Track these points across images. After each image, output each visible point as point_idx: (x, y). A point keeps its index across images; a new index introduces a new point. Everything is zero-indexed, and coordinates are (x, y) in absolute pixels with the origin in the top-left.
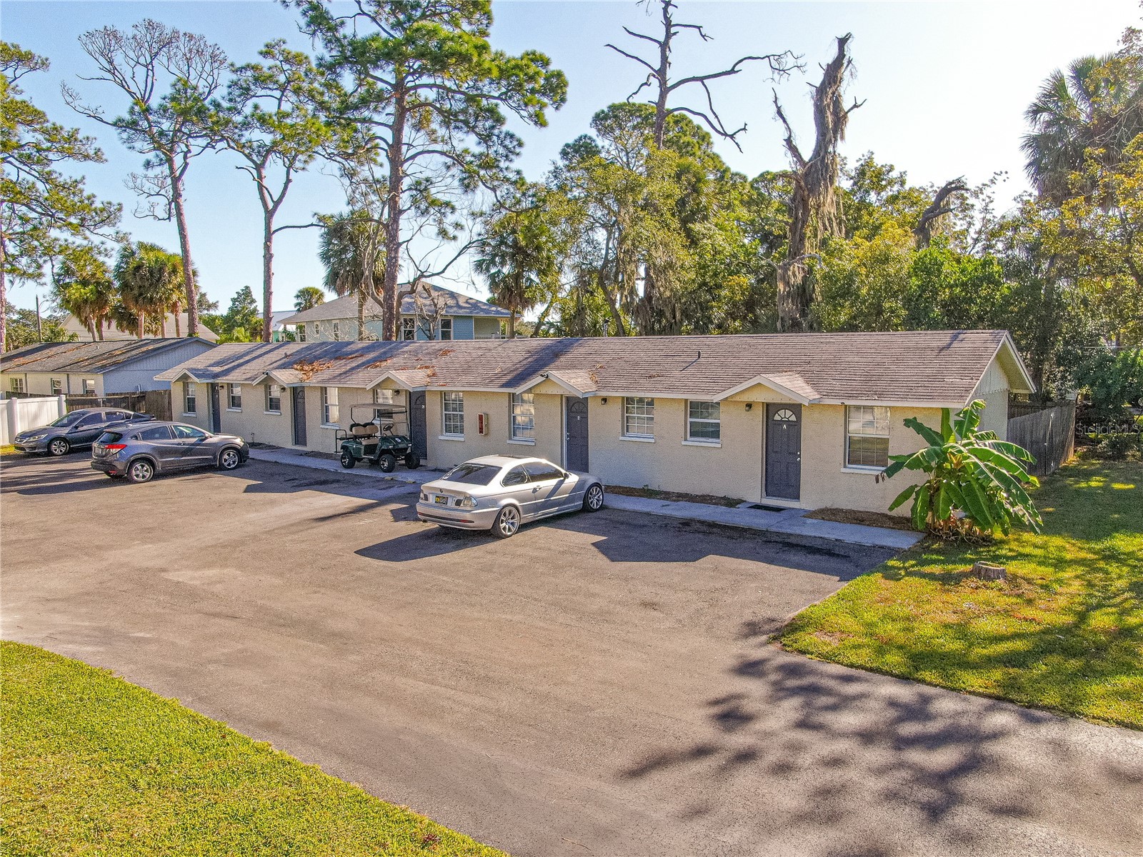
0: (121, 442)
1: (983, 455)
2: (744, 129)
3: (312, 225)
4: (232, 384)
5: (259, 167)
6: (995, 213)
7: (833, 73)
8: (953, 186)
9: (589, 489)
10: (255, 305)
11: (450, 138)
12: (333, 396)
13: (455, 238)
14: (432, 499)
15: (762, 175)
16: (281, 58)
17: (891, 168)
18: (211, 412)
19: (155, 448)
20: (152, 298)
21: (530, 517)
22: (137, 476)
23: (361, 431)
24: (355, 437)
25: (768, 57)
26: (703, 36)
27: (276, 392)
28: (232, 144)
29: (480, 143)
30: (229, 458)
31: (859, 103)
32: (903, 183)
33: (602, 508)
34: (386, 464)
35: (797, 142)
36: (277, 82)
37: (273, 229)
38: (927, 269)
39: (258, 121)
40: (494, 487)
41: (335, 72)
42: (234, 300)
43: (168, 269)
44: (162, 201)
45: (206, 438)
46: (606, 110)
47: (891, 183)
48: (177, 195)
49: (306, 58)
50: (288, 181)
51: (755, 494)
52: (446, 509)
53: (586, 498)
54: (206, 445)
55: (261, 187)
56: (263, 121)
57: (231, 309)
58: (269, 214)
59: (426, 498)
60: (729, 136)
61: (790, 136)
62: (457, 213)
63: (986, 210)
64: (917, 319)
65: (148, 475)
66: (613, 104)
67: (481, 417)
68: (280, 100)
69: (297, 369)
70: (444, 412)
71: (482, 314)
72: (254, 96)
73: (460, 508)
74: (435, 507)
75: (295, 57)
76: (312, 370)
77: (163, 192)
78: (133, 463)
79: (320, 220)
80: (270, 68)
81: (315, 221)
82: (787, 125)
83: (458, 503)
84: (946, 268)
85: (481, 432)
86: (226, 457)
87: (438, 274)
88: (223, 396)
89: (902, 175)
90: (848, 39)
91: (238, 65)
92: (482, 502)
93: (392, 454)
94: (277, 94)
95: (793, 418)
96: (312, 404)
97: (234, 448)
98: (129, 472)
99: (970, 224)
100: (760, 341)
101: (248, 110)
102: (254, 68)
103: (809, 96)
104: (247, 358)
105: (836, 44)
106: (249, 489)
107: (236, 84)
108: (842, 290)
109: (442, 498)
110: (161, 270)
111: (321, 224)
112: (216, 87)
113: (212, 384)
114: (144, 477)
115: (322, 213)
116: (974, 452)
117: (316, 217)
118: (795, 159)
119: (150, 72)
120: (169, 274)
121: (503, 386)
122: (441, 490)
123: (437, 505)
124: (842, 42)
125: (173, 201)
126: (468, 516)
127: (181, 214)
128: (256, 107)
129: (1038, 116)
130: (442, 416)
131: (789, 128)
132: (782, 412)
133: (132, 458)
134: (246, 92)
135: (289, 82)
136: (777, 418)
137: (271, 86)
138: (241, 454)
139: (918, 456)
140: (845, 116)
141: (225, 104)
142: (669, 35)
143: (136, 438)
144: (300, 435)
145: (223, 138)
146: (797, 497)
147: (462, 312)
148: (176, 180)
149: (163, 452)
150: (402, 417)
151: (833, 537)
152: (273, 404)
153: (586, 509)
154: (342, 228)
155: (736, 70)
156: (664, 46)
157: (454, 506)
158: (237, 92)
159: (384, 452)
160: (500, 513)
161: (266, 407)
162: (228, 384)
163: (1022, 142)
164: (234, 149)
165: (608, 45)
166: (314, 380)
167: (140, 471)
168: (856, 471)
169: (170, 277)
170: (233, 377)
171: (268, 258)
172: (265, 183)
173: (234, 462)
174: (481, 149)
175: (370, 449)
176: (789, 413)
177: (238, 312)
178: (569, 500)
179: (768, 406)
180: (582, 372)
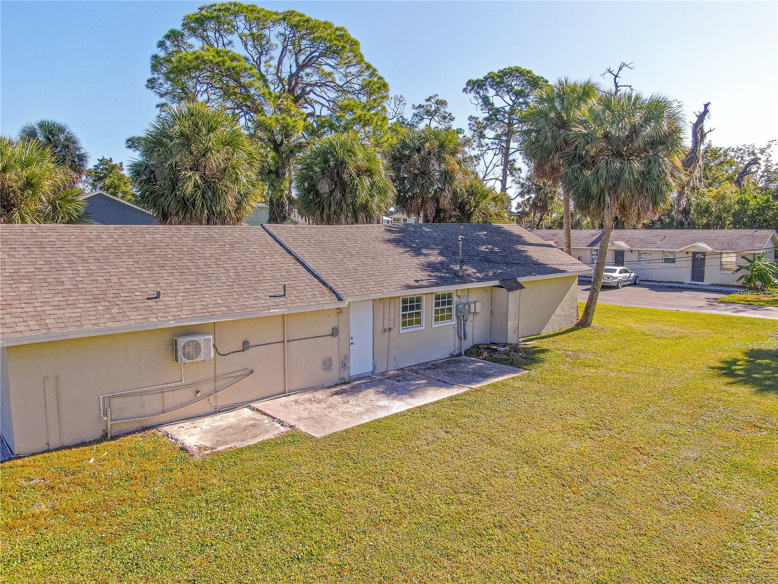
1: (766, 265)
6: (772, 162)
7: (701, 117)
17: (721, 149)
31: (711, 130)
38: (743, 203)
40: (616, 274)
47: (720, 156)
51: (688, 280)
53: (635, 280)
63: (767, 161)
64: (738, 223)
72: (424, 119)
83: (608, 278)
84: (751, 203)
90: (709, 104)
91: (416, 105)
92: (614, 278)
95: (703, 257)
99: (759, 168)
102: (423, 107)
103: (691, 128)
105: (704, 107)
107: (416, 114)
108: (705, 210)
116: (763, 265)
121: (589, 246)
124: (706, 106)
126: (611, 282)
132: (698, 255)
136: (696, 256)
139: (745, 266)
140: (705, 134)
142: (617, 91)
146: (703, 281)
151: (719, 289)
153: (635, 283)
176: (701, 255)
178: (632, 280)
179: (694, 253)
180: (622, 242)
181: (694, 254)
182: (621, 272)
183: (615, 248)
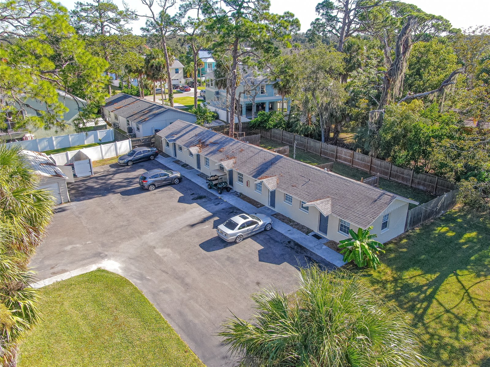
0: (146, 180)
9: (266, 225)
14: (220, 231)
21: (246, 236)
23: (214, 178)
24: (211, 180)
30: (177, 181)
33: (271, 229)
34: (219, 192)
40: (236, 231)
43: (162, 66)
51: (316, 230)
54: (170, 178)
65: (154, 188)
67: (247, 182)
69: (197, 146)
70: (238, 176)
76: (202, 147)
78: (149, 186)
83: (225, 235)
85: (247, 186)
93: (221, 189)
96: (202, 158)
97: (178, 178)
106: (180, 200)
110: (160, 67)
121: (253, 176)
146: (326, 235)
153: (265, 230)
161: (189, 154)
166: (202, 153)
167: (151, 188)
168: (341, 234)
170: (179, 142)
178: (259, 229)
180: (275, 178)
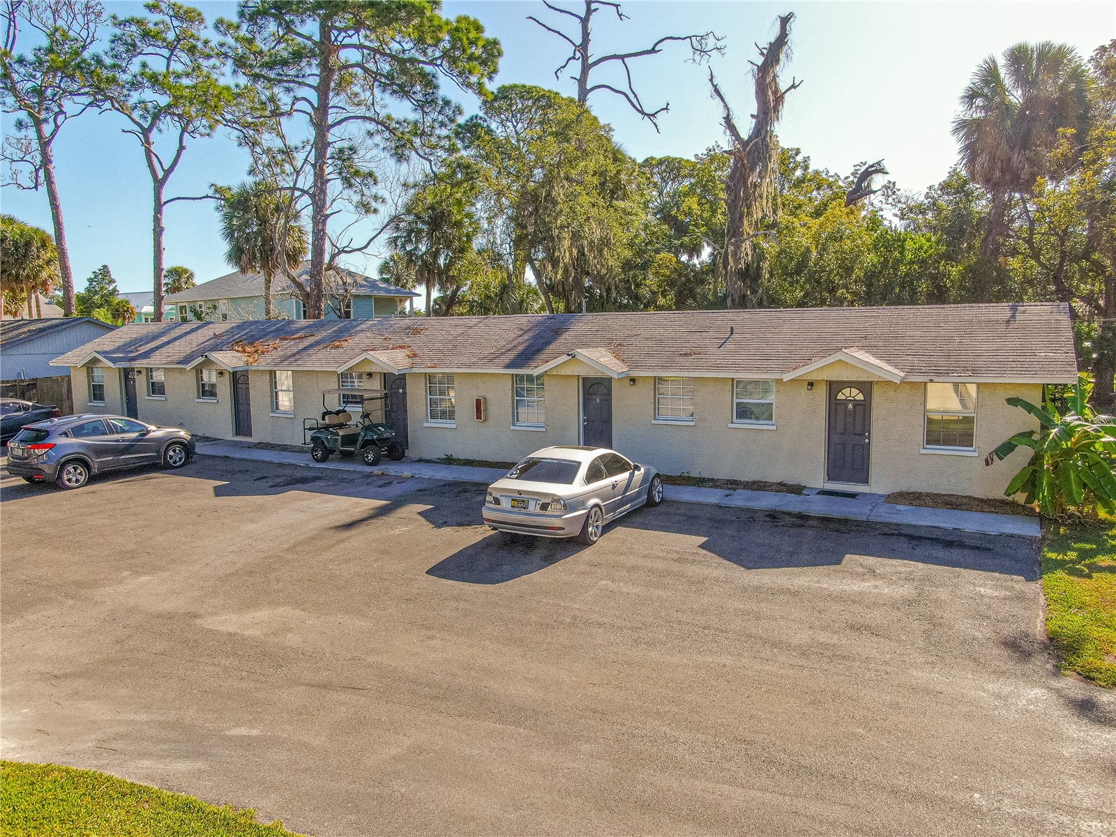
0: (48, 441)
2: (666, 109)
3: (207, 197)
4: (151, 369)
5: (146, 132)
7: (774, 52)
8: (873, 169)
9: (652, 481)
10: (114, 285)
11: (373, 104)
12: (285, 379)
13: (375, 211)
14: (506, 504)
15: (646, 160)
16: (171, 13)
18: (125, 400)
19: (88, 446)
20: (17, 275)
21: (610, 517)
22: (69, 480)
23: (335, 420)
24: (327, 428)
25: (690, 38)
26: (620, 15)
27: (209, 377)
28: (117, 105)
29: (416, 109)
30: (175, 455)
31: (797, 84)
32: (806, 168)
33: (663, 501)
34: (370, 456)
35: (735, 121)
36: (164, 40)
37: (163, 201)
39: (149, 80)
40: (577, 487)
41: (256, 23)
42: (91, 281)
43: (36, 244)
44: (27, 169)
45: (148, 432)
46: (495, 91)
48: (46, 161)
49: (199, 14)
50: (182, 148)
51: (818, 480)
52: (526, 514)
53: (650, 492)
54: (149, 440)
55: (148, 153)
56: (154, 80)
57: (88, 290)
58: (159, 184)
59: (497, 501)
60: (648, 115)
61: (728, 115)
62: (381, 185)
65: (82, 478)
66: (503, 86)
67: (478, 402)
68: (169, 59)
69: (237, 351)
70: (429, 397)
71: (383, 294)
72: (140, 53)
73: (547, 513)
74: (511, 512)
75: (186, 12)
76: (256, 351)
77: (28, 158)
78: (63, 465)
79: (216, 191)
80: (156, 24)
81: (210, 192)
82: (725, 103)
83: (544, 507)
85: (479, 417)
86: (171, 453)
87: (359, 250)
88: (141, 383)
89: (806, 159)
90: (790, 18)
91: (121, 18)
92: (570, 504)
93: (377, 445)
94: (166, 53)
95: (860, 397)
96: (257, 390)
97: (181, 443)
98: (60, 477)
100: (792, 315)
101: (135, 67)
102: (139, 22)
103: (750, 75)
104: (165, 339)
105: (779, 22)
106: (219, 492)
107: (120, 39)
109: (520, 501)
110: (28, 244)
111: (217, 196)
112: (92, 42)
113: (125, 369)
114: (77, 481)
115: (220, 184)
117: (213, 188)
118: (733, 138)
119: (12, 23)
120: (38, 249)
122: (520, 492)
123: (512, 509)
124: (785, 21)
125: (40, 168)
126: (556, 522)
127: (52, 182)
128: (144, 65)
129: (974, 100)
130: (426, 401)
131: (726, 106)
132: (847, 391)
133: (63, 460)
134: (132, 49)
135: (178, 39)
136: (840, 396)
137: (160, 44)
138: (188, 448)
139: (1053, 438)
140: (782, 96)
141: (108, 61)
142: (589, 12)
143: (66, 434)
144: (242, 423)
145: (107, 98)
146: (865, 481)
147: (362, 291)
148: (45, 144)
149: (100, 451)
150: (379, 404)
151: (949, 526)
152: (207, 391)
153: (650, 503)
154: (247, 200)
155: (656, 49)
156: (585, 21)
157: (538, 510)
158: (122, 49)
159: (367, 443)
160: (588, 516)
161: (198, 393)
162: (147, 369)
163: (952, 127)
164: (119, 110)
165: (530, 18)
166: (263, 363)
167: (72, 474)
168: (933, 452)
169: (38, 252)
170: (155, 360)
171: (158, 231)
172: (153, 148)
173: (180, 459)
174: (417, 116)
175: (350, 439)
176: (855, 391)
177: (96, 293)
178: (639, 494)
179: (831, 384)
180: (602, 351)
181: (834, 387)
182: (594, 474)
183: (584, 372)
